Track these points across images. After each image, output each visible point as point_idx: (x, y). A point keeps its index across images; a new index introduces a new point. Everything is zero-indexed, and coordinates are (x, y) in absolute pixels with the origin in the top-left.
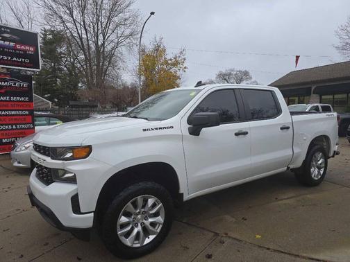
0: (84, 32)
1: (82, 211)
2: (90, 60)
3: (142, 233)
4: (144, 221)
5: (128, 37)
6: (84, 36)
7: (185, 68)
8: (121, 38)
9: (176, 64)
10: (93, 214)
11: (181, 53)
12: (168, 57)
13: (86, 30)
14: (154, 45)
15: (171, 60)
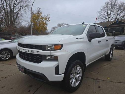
0: (5, 3)
1: (60, 73)
2: (7, 15)
3: (76, 81)
4: (76, 76)
5: (25, 7)
6: (5, 5)
7: (49, 21)
8: (22, 7)
9: (46, 19)
10: (63, 74)
11: (48, 15)
12: (43, 16)
13: (6, 2)
14: (37, 11)
15: (44, 17)
